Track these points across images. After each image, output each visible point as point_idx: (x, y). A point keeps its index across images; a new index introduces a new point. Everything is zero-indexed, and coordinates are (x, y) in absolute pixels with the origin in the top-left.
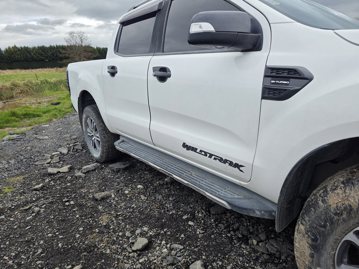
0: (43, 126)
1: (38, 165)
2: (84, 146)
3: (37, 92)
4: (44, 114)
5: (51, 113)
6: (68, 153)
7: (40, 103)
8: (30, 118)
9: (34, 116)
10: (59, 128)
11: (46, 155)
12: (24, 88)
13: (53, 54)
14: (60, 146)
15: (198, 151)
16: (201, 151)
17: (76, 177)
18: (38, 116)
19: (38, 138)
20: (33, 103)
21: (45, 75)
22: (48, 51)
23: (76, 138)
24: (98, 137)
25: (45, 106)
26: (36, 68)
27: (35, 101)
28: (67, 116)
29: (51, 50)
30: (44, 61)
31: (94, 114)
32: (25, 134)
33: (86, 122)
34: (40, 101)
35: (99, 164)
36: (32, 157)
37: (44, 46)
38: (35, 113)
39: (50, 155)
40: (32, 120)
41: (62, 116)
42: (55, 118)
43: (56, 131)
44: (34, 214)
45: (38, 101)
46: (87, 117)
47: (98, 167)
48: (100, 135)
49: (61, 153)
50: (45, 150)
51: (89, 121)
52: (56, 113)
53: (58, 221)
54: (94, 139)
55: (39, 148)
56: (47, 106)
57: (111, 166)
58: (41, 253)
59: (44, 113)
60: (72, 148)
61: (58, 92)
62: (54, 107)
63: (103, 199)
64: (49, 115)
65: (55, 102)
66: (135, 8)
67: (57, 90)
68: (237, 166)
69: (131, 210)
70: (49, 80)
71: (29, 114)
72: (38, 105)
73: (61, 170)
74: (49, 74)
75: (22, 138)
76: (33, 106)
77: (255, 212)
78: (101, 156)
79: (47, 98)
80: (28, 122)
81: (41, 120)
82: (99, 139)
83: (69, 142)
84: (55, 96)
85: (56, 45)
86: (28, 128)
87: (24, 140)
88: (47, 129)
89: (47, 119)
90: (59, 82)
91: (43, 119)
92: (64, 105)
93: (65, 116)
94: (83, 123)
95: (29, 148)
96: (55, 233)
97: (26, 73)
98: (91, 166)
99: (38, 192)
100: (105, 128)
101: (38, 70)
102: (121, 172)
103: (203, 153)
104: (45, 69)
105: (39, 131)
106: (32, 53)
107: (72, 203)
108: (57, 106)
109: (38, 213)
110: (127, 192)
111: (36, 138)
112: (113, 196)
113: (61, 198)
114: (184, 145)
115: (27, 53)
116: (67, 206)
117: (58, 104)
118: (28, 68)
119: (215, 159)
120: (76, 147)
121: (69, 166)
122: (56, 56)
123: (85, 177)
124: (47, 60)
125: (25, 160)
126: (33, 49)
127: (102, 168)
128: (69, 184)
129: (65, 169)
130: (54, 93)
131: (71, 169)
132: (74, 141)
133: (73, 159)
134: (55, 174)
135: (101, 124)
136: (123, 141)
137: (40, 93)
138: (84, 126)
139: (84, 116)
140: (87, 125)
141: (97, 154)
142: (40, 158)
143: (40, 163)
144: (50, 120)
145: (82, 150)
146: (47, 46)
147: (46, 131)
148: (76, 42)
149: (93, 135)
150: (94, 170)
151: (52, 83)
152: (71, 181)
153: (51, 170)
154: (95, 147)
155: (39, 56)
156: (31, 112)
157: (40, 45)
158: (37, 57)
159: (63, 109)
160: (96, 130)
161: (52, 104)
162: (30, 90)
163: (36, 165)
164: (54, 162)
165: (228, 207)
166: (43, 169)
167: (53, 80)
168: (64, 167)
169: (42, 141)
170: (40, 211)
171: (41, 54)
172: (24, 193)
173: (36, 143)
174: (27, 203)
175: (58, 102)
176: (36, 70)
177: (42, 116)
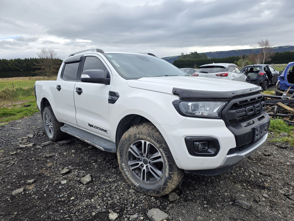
0: (17, 121)
1: (13, 144)
2: (45, 133)
3: (13, 97)
4: (18, 114)
5: (23, 113)
6: (33, 137)
7: (15, 105)
8: (7, 116)
9: (11, 115)
10: (28, 122)
11: (19, 138)
12: (3, 94)
13: (27, 66)
14: (28, 133)
15: (94, 127)
16: (95, 126)
17: (37, 149)
18: (14, 115)
19: (14, 128)
20: (9, 106)
21: (19, 83)
22: (23, 63)
23: (40, 128)
24: (52, 125)
25: (19, 107)
26: (12, 77)
27: (11, 104)
28: (35, 114)
29: (25, 62)
30: (20, 71)
31: (49, 112)
32: (4, 127)
33: (45, 117)
34: (15, 104)
35: (52, 142)
36: (9, 140)
37: (20, 59)
38: (11, 113)
39: (21, 139)
40: (9, 118)
41: (31, 114)
42: (26, 116)
43: (26, 124)
44: (11, 165)
45: (14, 104)
46: (46, 113)
47: (51, 143)
48: (52, 124)
49: (29, 137)
50: (18, 136)
51: (47, 116)
52: (27, 112)
53: (25, 166)
54: (50, 127)
55: (14, 134)
56: (21, 108)
57: (59, 142)
58: (15, 177)
59: (18, 112)
60: (36, 134)
61: (30, 97)
62: (26, 108)
63: (50, 157)
64: (21, 114)
65: (27, 104)
66: (72, 55)
67: (29, 96)
68: (106, 131)
69: (65, 161)
70: (23, 88)
71: (7, 114)
72: (13, 107)
73: (28, 146)
74: (23, 82)
75: (2, 129)
76: (10, 108)
77: (112, 150)
78: (54, 137)
79: (20, 102)
80: (6, 119)
81: (15, 117)
82: (52, 127)
83: (35, 131)
84: (27, 100)
85: (31, 58)
86: (6, 123)
87: (3, 130)
88: (20, 123)
89: (20, 117)
90: (31, 89)
91: (17, 117)
92: (33, 107)
93: (34, 114)
94: (44, 117)
95: (7, 135)
96: (22, 171)
97: (3, 81)
98: (46, 143)
99: (13, 156)
100: (56, 120)
101: (14, 78)
102: (64, 145)
103: (95, 127)
104: (20, 78)
105: (14, 124)
106: (9, 65)
107: (33, 159)
108: (28, 108)
109: (14, 164)
110: (65, 154)
111: (12, 129)
112: (57, 155)
113: (26, 158)
114: (89, 125)
115: (5, 64)
116: (30, 161)
117: (29, 106)
118: (5, 77)
119: (99, 129)
120: (39, 134)
121: (33, 143)
122: (30, 67)
123: (42, 149)
124: (22, 70)
125: (4, 142)
126: (10, 61)
127: (54, 144)
128: (32, 152)
129: (31, 145)
130: (26, 98)
131: (34, 145)
132: (38, 130)
133: (37, 140)
134: (24, 148)
135: (53, 117)
136: (66, 126)
137: (15, 98)
138: (44, 120)
139: (44, 113)
140: (46, 119)
141: (51, 136)
142: (15, 140)
143: (15, 143)
144: (23, 117)
145: (43, 135)
146: (23, 59)
147: (19, 124)
148: (47, 57)
149: (49, 125)
150: (49, 145)
151: (25, 90)
152: (33, 151)
153: (21, 146)
154: (50, 132)
155: (15, 66)
156: (8, 112)
157: (17, 58)
158: (14, 67)
159: (33, 110)
160: (51, 121)
161: (24, 106)
162: (7, 95)
163: (11, 144)
164: (24, 142)
165: (103, 150)
166: (16, 146)
167: (26, 88)
168: (30, 144)
169: (16, 131)
170: (14, 163)
171: (17, 65)
172: (5, 157)
173: (12, 131)
174: (7, 160)
175: (29, 104)
176: (12, 78)
177: (16, 115)
